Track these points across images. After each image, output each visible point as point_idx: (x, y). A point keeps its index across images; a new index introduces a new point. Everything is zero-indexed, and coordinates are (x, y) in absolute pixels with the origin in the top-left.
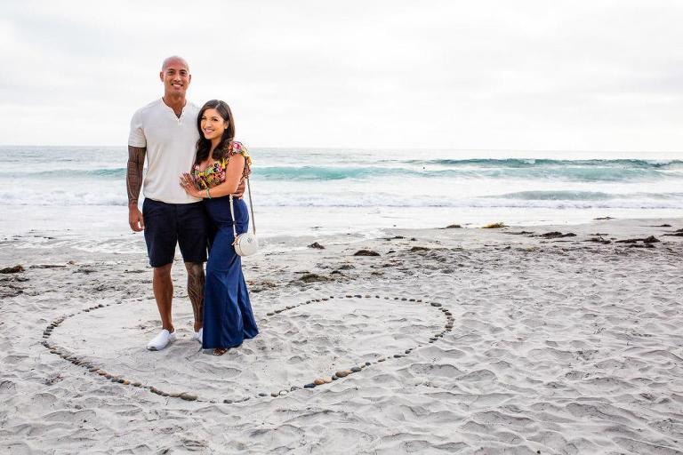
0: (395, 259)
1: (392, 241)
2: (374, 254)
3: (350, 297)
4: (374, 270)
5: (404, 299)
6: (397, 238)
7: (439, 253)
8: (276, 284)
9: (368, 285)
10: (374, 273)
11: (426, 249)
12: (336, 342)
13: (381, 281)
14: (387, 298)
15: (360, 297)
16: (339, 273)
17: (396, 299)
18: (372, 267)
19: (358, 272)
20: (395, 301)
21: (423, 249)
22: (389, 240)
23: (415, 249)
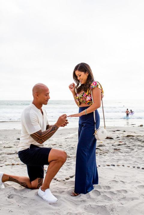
0: (120, 141)
1: (116, 132)
2: (111, 138)
3: (109, 166)
4: (114, 147)
5: (138, 168)
6: (117, 130)
7: (140, 138)
8: (70, 156)
9: (115, 157)
10: (115, 149)
11: (133, 136)
12: (112, 210)
13: (120, 154)
14: (129, 167)
15: (114, 166)
16: (99, 149)
17: (134, 167)
18: (113, 145)
19: (108, 148)
20: (134, 169)
21: (131, 136)
22: (114, 131)
23: (128, 136)
